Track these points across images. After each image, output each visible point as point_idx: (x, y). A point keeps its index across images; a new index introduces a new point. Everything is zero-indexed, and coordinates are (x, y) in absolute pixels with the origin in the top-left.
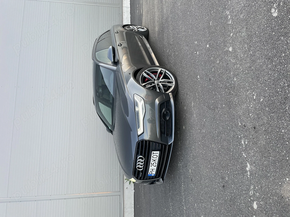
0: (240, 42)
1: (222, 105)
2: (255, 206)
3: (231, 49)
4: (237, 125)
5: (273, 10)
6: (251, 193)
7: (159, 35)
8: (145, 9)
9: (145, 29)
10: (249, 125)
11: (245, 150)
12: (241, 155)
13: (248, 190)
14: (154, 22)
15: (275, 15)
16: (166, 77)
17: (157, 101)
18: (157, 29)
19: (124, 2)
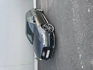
0: (77, 18)
1: (71, 36)
2: (82, 67)
3: (74, 20)
4: (76, 43)
5: (88, 10)
6: (81, 63)
7: (47, 13)
8: (42, 4)
9: (42, 10)
10: (81, 43)
11: (79, 51)
12: (77, 52)
13: (80, 62)
14: (45, 8)
15: (89, 11)
16: (51, 27)
17: (49, 35)
18: (47, 11)
19: (34, 1)
